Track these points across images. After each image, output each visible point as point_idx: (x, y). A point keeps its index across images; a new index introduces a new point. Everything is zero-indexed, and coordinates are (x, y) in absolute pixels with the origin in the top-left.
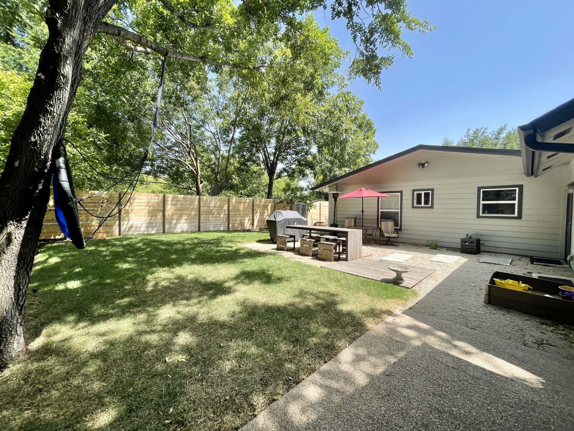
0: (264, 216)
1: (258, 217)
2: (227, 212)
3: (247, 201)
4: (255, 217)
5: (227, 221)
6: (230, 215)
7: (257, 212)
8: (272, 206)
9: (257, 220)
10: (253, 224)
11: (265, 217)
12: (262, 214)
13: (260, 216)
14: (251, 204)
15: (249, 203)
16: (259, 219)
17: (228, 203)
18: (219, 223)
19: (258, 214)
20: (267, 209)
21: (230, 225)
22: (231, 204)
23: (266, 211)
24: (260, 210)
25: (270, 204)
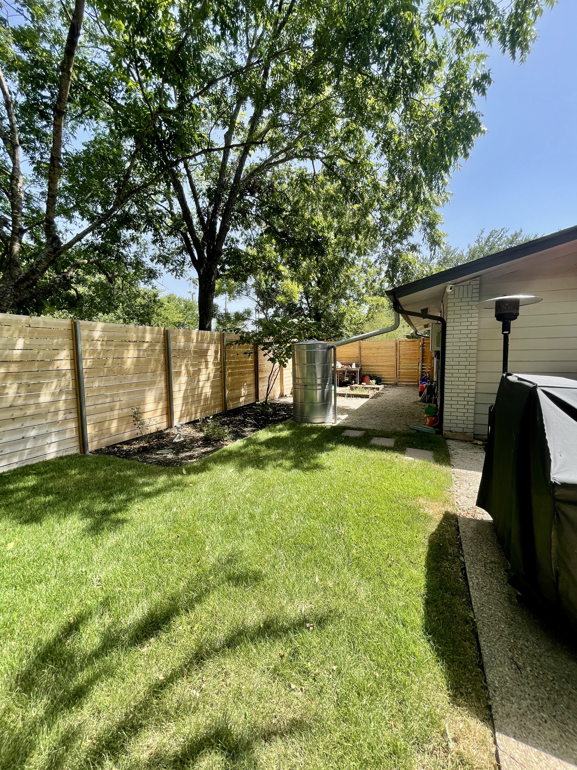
0: (199, 381)
1: (183, 387)
2: (68, 381)
3: (148, 337)
4: (175, 388)
5: (74, 415)
6: (87, 393)
7: (179, 374)
8: (216, 352)
9: (181, 394)
10: (169, 411)
11: (201, 384)
12: (193, 377)
13: (188, 383)
14: (158, 347)
15: (152, 344)
16: (186, 390)
17: (68, 341)
18: (33, 433)
19: (184, 378)
20: (206, 362)
21: (90, 430)
22: (83, 347)
23: (203, 366)
24: (187, 366)
25: (212, 348)
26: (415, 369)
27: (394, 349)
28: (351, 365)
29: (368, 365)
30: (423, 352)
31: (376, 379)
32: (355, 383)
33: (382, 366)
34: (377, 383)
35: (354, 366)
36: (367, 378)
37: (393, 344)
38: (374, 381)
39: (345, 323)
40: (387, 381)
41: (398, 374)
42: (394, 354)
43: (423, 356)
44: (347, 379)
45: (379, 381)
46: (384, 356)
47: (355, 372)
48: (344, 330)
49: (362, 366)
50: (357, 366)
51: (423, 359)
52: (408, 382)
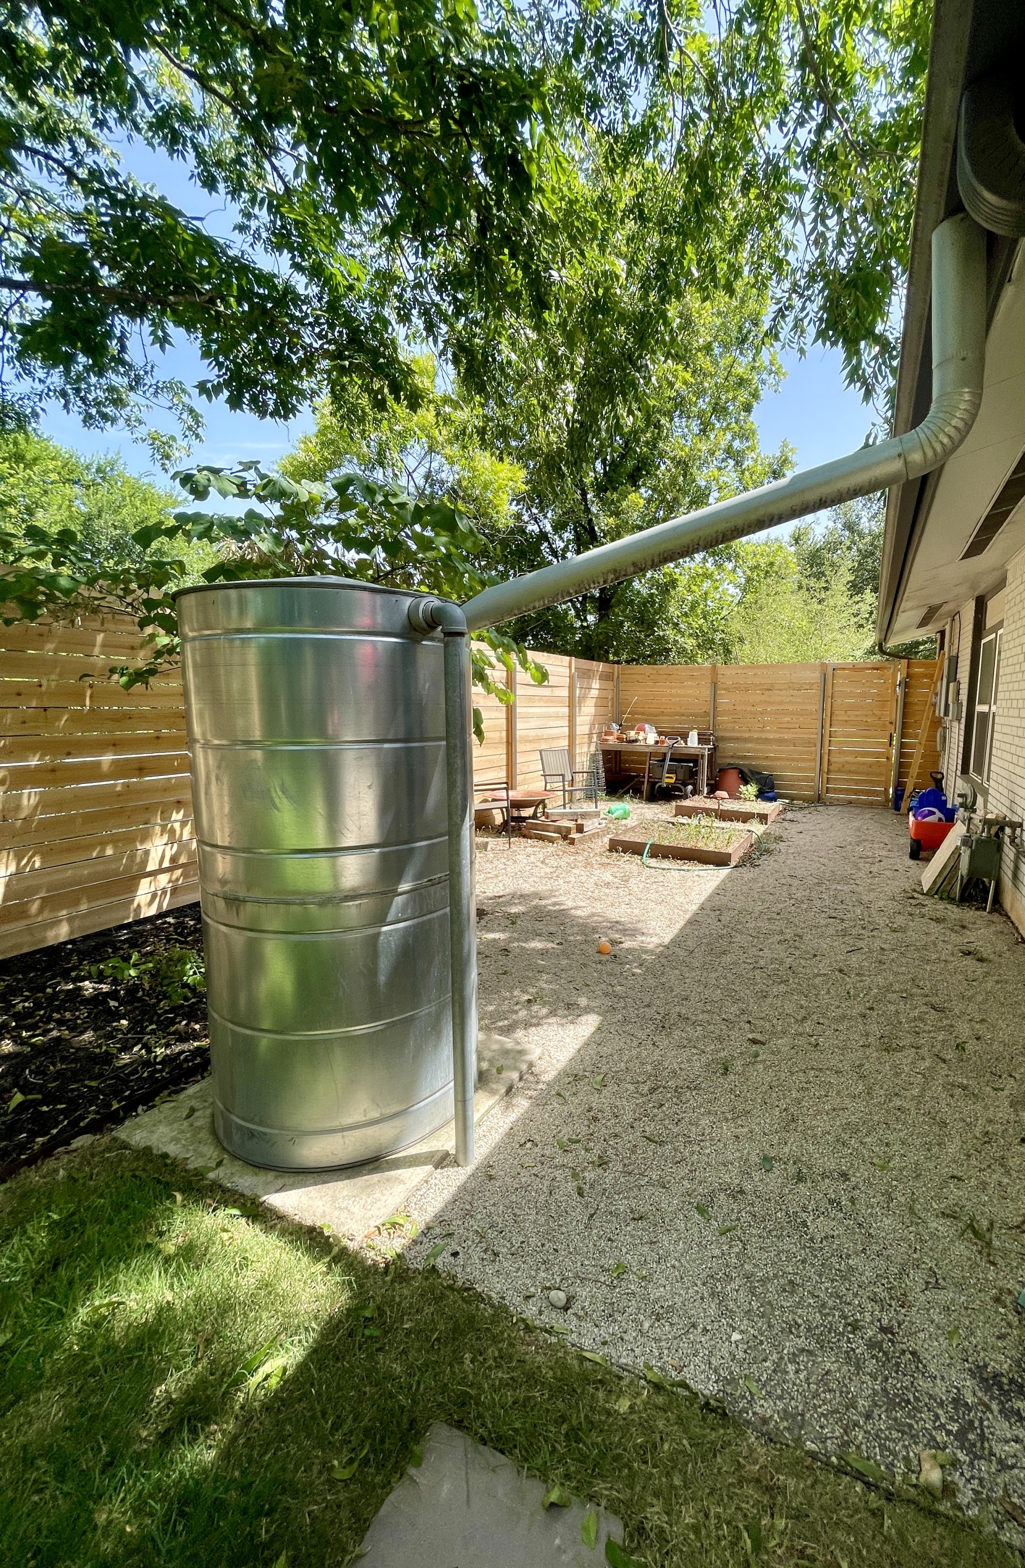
26: (878, 755)
27: (816, 692)
28: (685, 737)
29: (737, 739)
30: (905, 705)
31: (758, 782)
32: (695, 792)
33: (780, 741)
34: (762, 795)
35: (693, 740)
36: (732, 777)
37: (816, 676)
38: (751, 790)
39: (673, 610)
40: (791, 787)
41: (826, 767)
42: (815, 707)
43: (905, 715)
44: (669, 780)
45: (767, 792)
46: (785, 712)
47: (694, 759)
48: (670, 633)
49: (717, 739)
50: (702, 740)
51: (904, 725)
52: (856, 792)
